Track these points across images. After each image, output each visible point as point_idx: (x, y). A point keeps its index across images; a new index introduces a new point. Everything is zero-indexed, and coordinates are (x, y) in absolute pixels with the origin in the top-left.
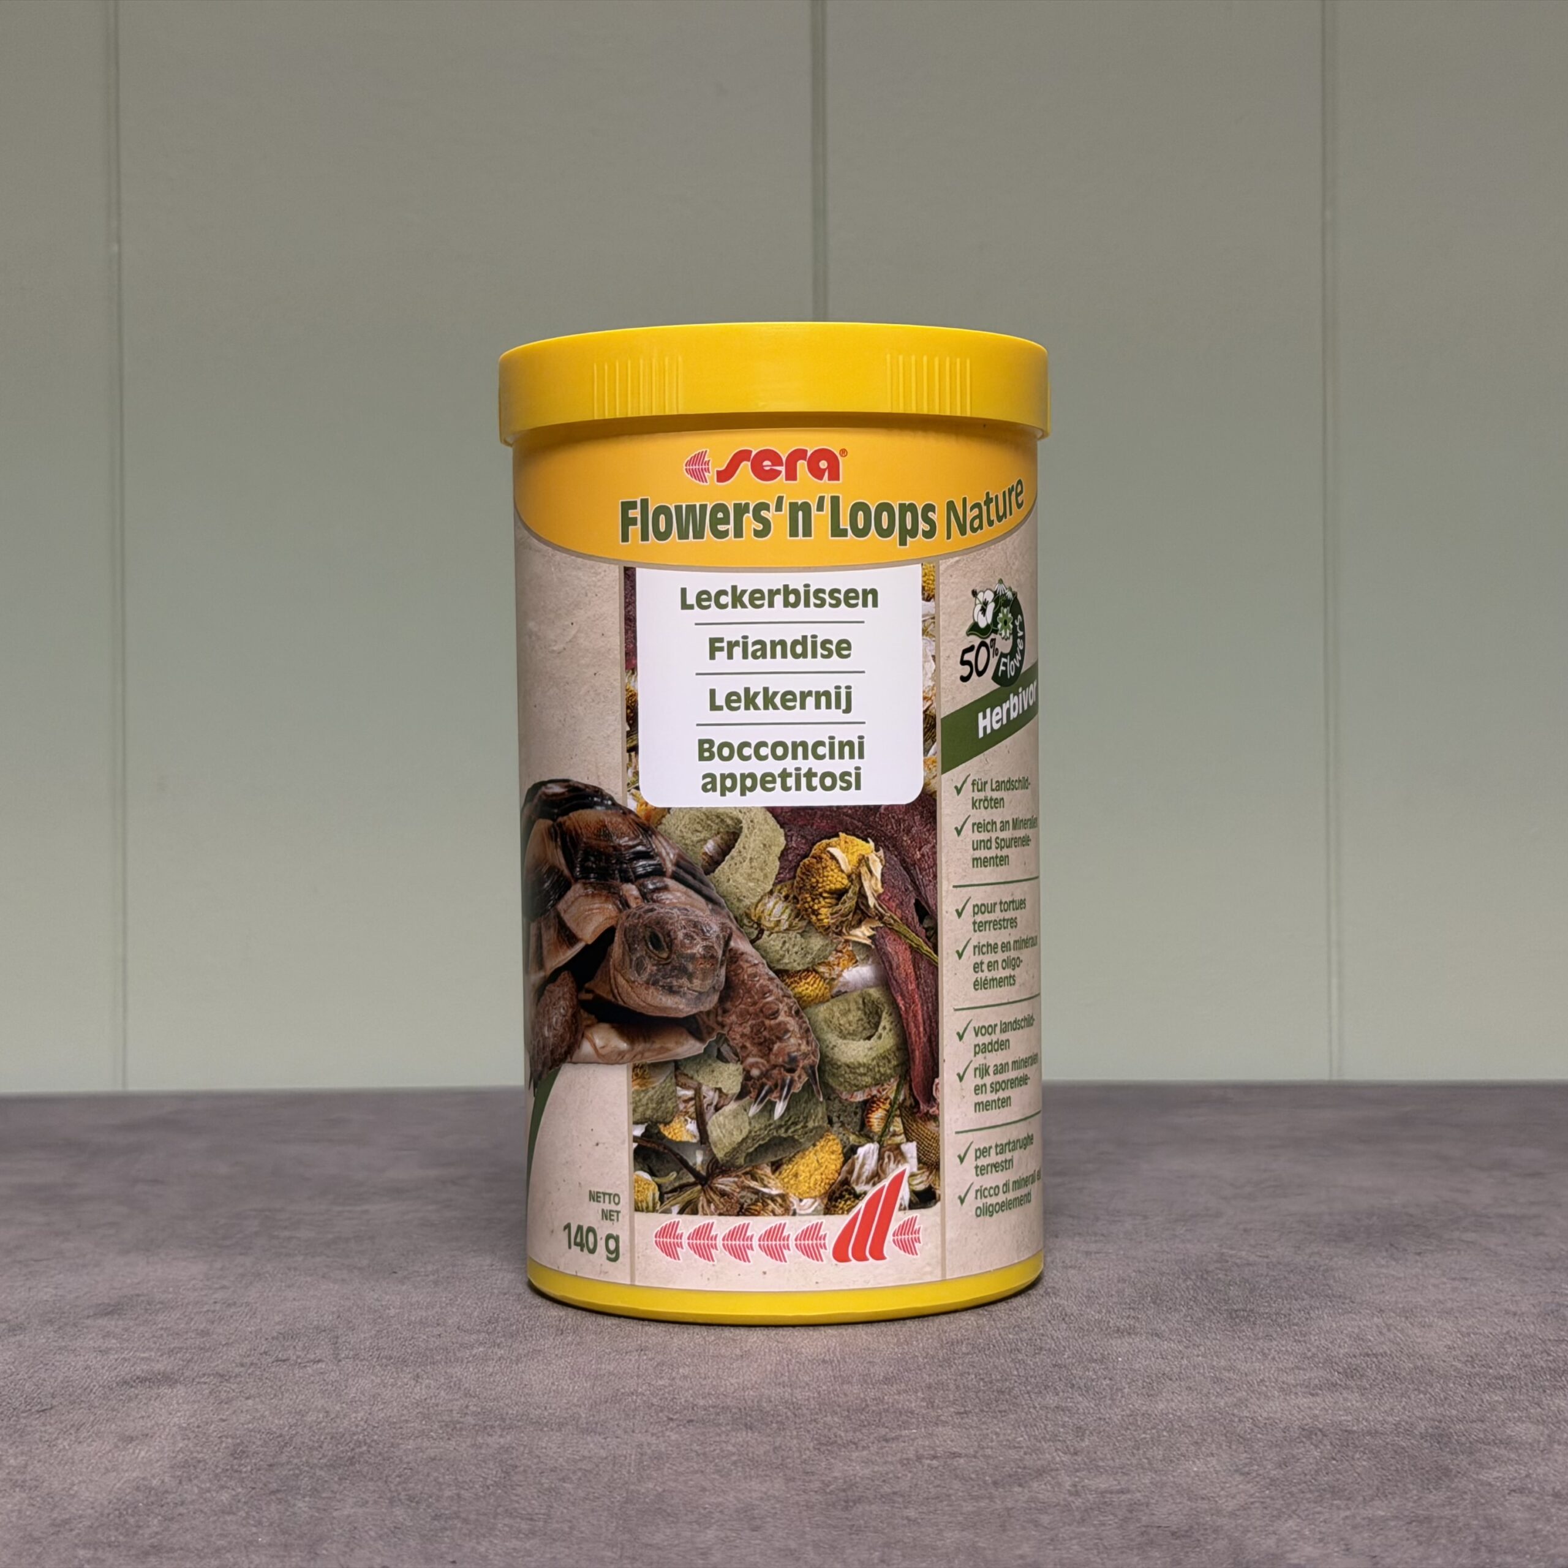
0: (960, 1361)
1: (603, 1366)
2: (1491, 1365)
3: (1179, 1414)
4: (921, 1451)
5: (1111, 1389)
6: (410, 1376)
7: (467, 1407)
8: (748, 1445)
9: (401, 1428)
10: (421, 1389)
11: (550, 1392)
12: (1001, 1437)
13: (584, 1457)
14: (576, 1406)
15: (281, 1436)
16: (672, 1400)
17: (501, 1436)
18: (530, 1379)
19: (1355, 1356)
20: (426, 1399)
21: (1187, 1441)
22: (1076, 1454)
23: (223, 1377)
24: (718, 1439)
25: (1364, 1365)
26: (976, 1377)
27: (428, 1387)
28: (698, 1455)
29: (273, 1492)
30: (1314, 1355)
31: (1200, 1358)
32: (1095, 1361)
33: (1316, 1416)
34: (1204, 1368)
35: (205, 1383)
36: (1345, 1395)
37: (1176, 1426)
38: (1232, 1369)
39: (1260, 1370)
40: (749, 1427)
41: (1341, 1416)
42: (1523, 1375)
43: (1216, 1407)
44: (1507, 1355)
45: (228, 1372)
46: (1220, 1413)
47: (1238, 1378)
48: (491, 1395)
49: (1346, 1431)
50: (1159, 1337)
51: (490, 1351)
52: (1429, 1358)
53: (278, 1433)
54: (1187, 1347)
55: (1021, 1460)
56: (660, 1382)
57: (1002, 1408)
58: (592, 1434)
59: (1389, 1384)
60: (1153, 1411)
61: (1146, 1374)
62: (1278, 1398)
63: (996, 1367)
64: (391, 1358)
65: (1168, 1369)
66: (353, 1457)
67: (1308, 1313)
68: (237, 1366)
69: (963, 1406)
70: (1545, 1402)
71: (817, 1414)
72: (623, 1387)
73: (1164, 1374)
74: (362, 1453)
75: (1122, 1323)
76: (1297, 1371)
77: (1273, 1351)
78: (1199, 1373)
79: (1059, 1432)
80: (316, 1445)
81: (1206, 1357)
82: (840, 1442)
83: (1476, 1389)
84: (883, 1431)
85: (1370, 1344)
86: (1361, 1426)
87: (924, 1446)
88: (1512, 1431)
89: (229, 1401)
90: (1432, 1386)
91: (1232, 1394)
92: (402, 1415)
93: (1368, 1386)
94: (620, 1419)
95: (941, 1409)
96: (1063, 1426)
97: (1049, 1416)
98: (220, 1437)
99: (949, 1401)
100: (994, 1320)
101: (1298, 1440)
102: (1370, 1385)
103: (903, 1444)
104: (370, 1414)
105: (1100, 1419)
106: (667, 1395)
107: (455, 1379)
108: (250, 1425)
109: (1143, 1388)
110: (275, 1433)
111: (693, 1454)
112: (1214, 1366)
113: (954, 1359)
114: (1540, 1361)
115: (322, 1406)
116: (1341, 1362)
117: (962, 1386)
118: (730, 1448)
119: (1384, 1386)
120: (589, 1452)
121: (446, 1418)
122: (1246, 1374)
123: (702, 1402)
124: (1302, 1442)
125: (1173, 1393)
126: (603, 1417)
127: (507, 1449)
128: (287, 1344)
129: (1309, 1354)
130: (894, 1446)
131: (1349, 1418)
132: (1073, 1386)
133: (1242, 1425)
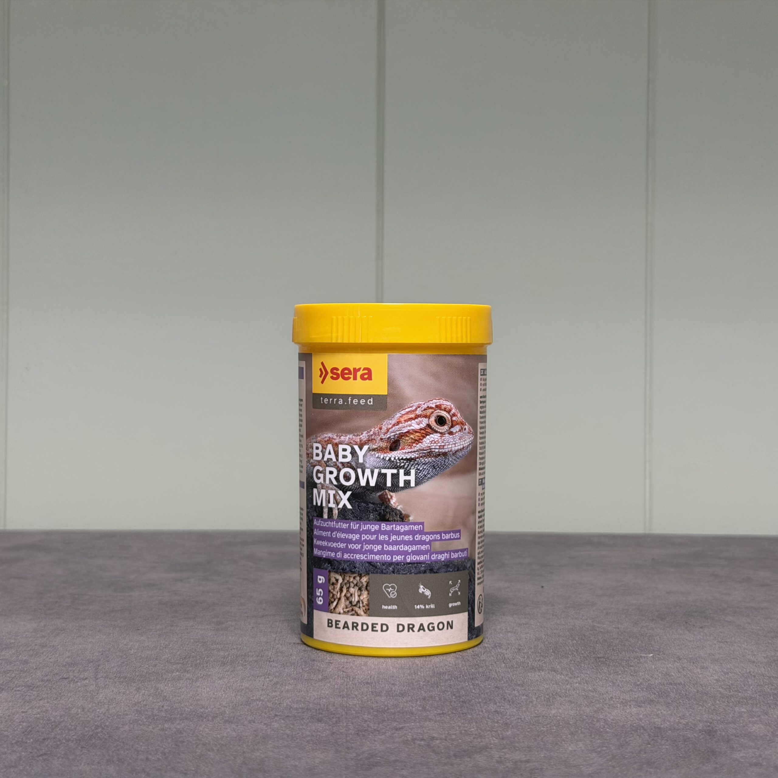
0: (444, 684)
1: (244, 684)
2: (741, 691)
3: (563, 716)
4: (415, 736)
5: (526, 701)
6: (135, 688)
7: (163, 706)
8: (317, 731)
9: (123, 718)
10: (139, 696)
11: (211, 698)
12: (461, 728)
13: (223, 736)
14: (225, 707)
15: (54, 722)
16: (279, 704)
17: (179, 724)
18: (202, 691)
19: (664, 684)
20: (140, 702)
21: (566, 732)
22: (503, 739)
23: (30, 687)
24: (301, 727)
25: (669, 690)
26: (451, 693)
27: (144, 694)
28: (288, 736)
29: (41, 755)
30: (641, 683)
31: (577, 684)
32: (519, 685)
33: (641, 720)
34: (579, 690)
35: (19, 691)
36: (657, 707)
37: (561, 724)
38: (595, 690)
39: (610, 691)
40: (320, 721)
41: (654, 719)
42: (758, 697)
43: (584, 713)
44: (749, 686)
45: (34, 685)
46: (587, 716)
47: (598, 696)
48: (178, 700)
49: (658, 728)
50: (555, 672)
51: (182, 674)
52: (705, 686)
53: (53, 720)
54: (571, 678)
55: (471, 742)
56: (274, 694)
57: (465, 711)
58: (230, 724)
59: (683, 701)
60: (549, 715)
61: (546, 693)
62: (620, 708)
63: (462, 688)
64: (126, 678)
65: (559, 690)
66: (92, 735)
67: (639, 660)
68: (39, 681)
69: (441, 710)
70: (770, 713)
71: (359, 713)
72: (253, 696)
73: (557, 693)
74: (98, 733)
75: (535, 664)
76: (631, 693)
77: (618, 681)
78: (576, 693)
79: (495, 726)
80: (73, 727)
81: (581, 684)
82: (370, 729)
83: (731, 704)
84: (395, 724)
85: (672, 677)
86: (666, 725)
87: (417, 733)
88: (751, 729)
89: (29, 702)
90: (706, 702)
91: (593, 705)
92: (126, 711)
93: (670, 702)
94: (248, 715)
95: (430, 711)
96: (497, 722)
97: (490, 716)
98: (20, 722)
99: (434, 707)
100: (465, 661)
101: (630, 733)
102: (672, 701)
103: (405, 732)
104: (107, 710)
105: (519, 719)
106: (277, 701)
107: (159, 690)
108: (38, 715)
109: (544, 701)
110: (51, 720)
111: (285, 736)
112: (585, 689)
113: (440, 683)
114: (767, 689)
115: (81, 705)
116: (656, 688)
117: (442, 698)
118: (308, 733)
119: (680, 703)
120: (227, 734)
121: (150, 713)
122: (603, 694)
123: (295, 706)
124: (632, 733)
125: (561, 704)
126: (238, 714)
127: (179, 732)
128: (70, 669)
129: (639, 683)
130: (400, 732)
131: (660, 720)
132: (505, 699)
133: (598, 724)
